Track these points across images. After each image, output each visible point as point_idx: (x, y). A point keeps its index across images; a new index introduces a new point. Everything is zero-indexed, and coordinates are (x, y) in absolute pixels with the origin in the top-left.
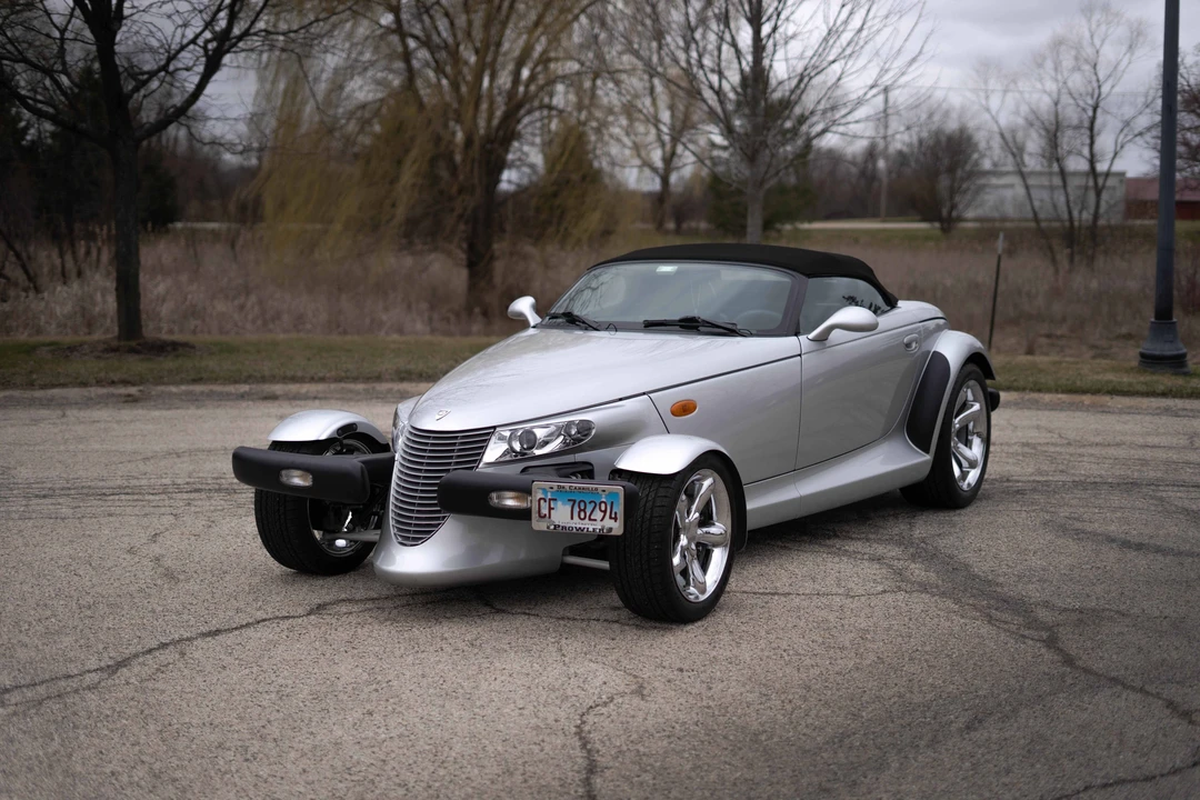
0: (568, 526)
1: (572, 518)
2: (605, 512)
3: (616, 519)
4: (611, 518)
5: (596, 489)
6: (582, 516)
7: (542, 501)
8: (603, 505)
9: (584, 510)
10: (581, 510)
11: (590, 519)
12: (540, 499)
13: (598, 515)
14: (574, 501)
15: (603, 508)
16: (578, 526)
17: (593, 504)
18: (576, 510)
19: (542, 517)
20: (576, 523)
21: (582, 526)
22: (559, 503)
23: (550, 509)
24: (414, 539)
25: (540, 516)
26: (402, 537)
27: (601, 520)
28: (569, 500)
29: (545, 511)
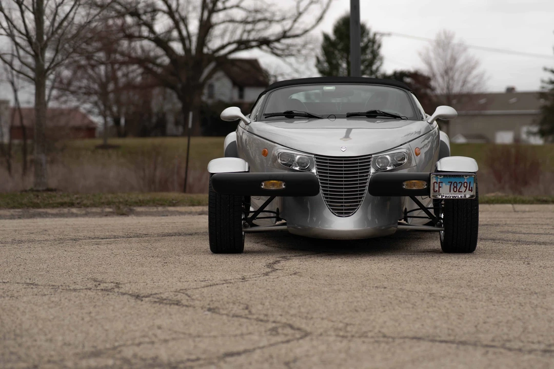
0: (448, 196)
1: (450, 192)
2: (466, 187)
3: (472, 191)
4: (469, 190)
5: (463, 176)
6: (455, 190)
7: (435, 184)
8: (465, 184)
9: (456, 187)
10: (454, 187)
11: (459, 192)
12: (435, 182)
13: (463, 189)
14: (451, 182)
15: (465, 186)
16: (453, 195)
17: (461, 184)
18: (452, 187)
20: (451, 195)
21: (455, 195)
22: (444, 184)
23: (439, 187)
25: (434, 191)
26: (337, 213)
27: (465, 192)
28: (449, 182)
29: (437, 189)
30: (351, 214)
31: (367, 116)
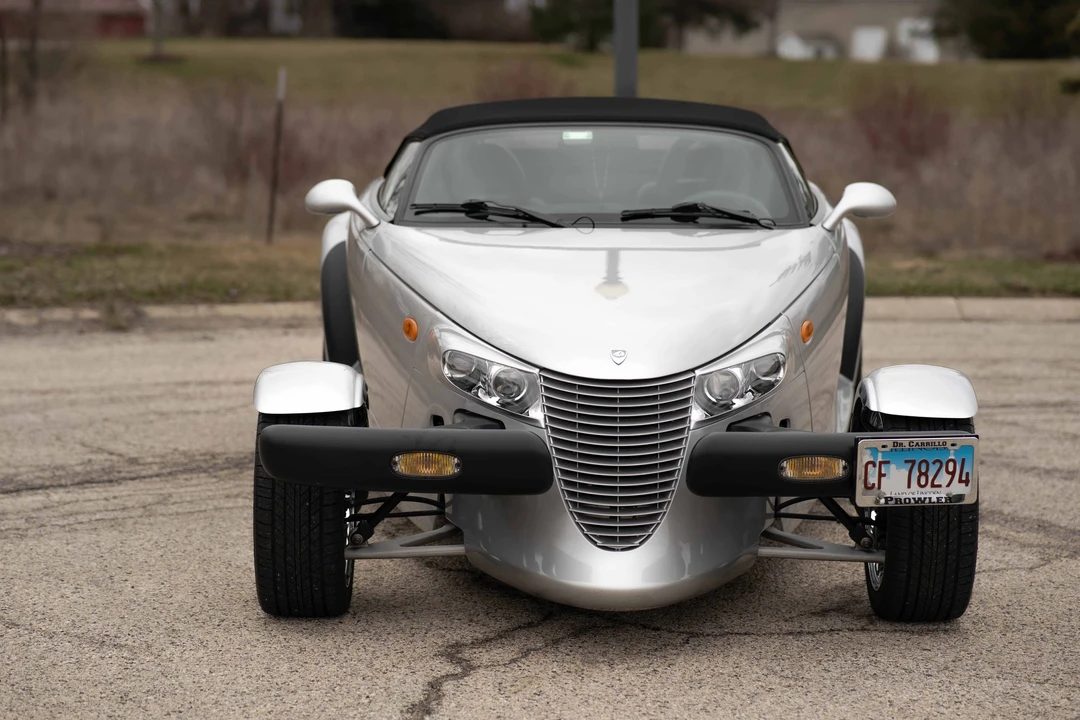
0: (903, 497)
1: (909, 486)
2: (953, 474)
3: (967, 482)
4: (960, 481)
5: (945, 443)
6: (923, 482)
7: (870, 466)
8: (951, 465)
9: (926, 474)
10: (921, 474)
11: (933, 486)
12: (868, 463)
13: (944, 478)
14: (913, 462)
15: (951, 469)
16: (917, 496)
17: (938, 465)
18: (915, 473)
19: (868, 487)
20: (915, 493)
21: (922, 496)
22: (893, 467)
23: (881, 475)
24: (623, 540)
25: (866, 487)
26: (600, 538)
27: (948, 485)
28: (906, 462)
29: (873, 479)
30: (637, 543)
31: (673, 218)
